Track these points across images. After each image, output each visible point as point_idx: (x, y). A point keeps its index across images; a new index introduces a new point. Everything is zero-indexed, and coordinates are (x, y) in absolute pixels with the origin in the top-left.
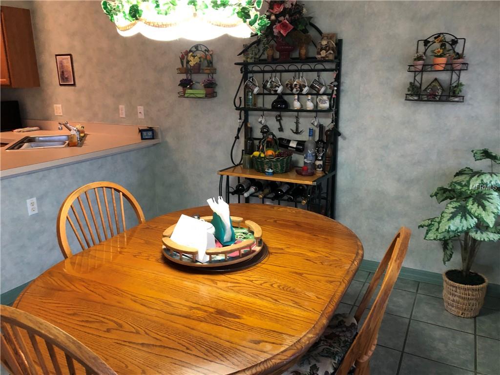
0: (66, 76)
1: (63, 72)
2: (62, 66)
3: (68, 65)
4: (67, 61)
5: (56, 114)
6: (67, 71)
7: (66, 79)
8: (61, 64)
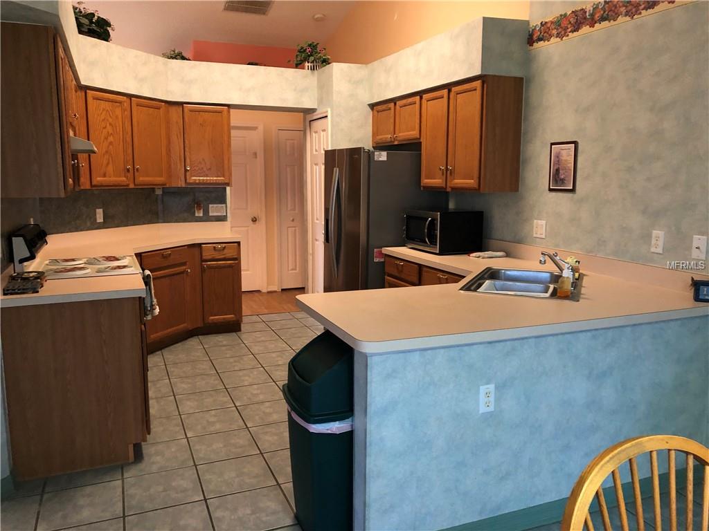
0: (562, 177)
1: (558, 170)
2: (558, 161)
3: (568, 158)
4: (567, 153)
5: (535, 235)
6: (565, 169)
7: (561, 181)
8: (558, 157)
